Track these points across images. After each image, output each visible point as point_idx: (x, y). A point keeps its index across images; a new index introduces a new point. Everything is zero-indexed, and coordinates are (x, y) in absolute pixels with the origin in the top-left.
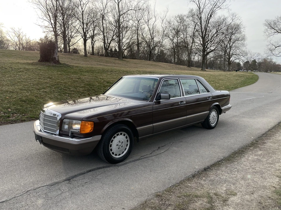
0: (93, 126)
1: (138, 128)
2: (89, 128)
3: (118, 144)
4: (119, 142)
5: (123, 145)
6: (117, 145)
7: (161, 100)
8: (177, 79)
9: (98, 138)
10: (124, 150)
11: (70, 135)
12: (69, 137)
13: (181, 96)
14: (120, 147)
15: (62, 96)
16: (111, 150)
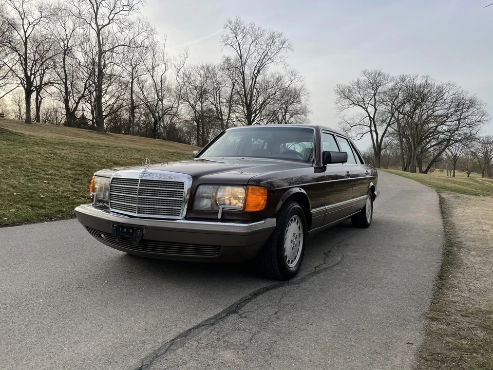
0: (266, 198)
1: (312, 211)
2: (258, 200)
3: (292, 238)
4: (294, 235)
5: (297, 243)
6: (291, 241)
8: (333, 135)
10: (296, 254)
11: (219, 217)
12: (217, 222)
14: (294, 246)
15: (35, 183)
16: (285, 250)
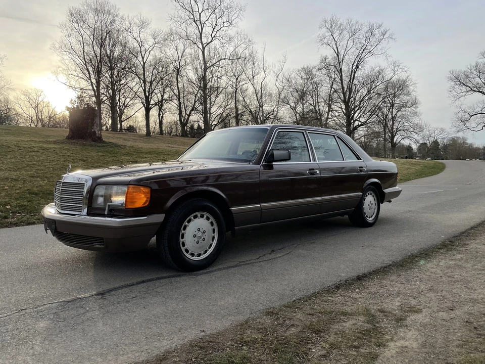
0: (149, 196)
2: (142, 199)
3: (195, 233)
4: (199, 230)
5: (206, 238)
6: (195, 236)
7: (274, 163)
8: (303, 133)
9: (159, 218)
10: (208, 248)
11: (106, 213)
12: (105, 217)
13: (310, 161)
14: (201, 241)
16: (184, 244)
